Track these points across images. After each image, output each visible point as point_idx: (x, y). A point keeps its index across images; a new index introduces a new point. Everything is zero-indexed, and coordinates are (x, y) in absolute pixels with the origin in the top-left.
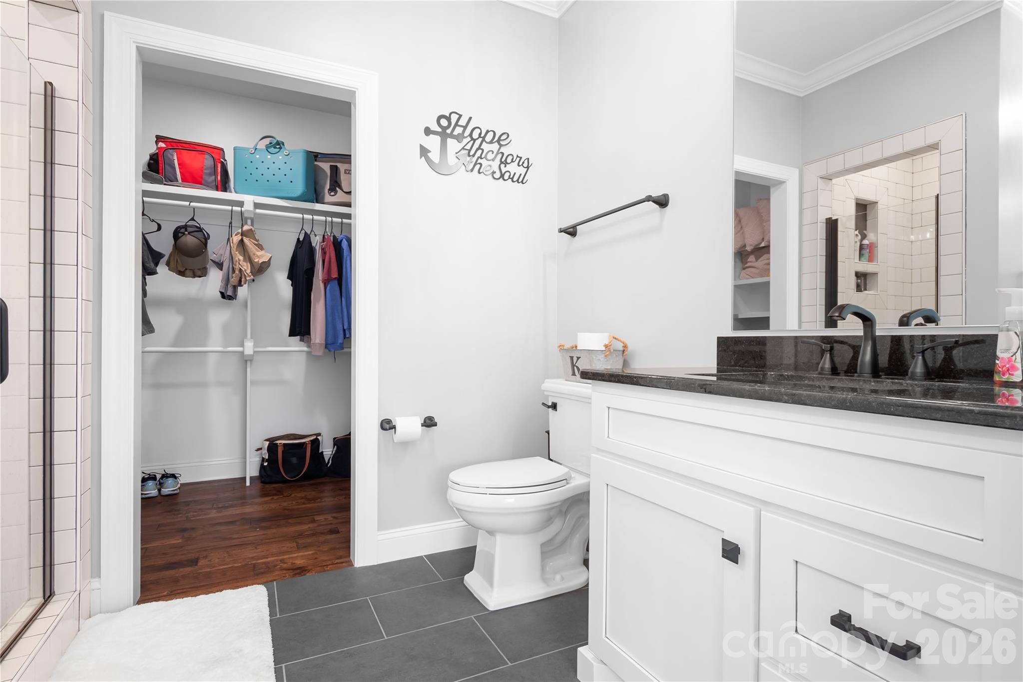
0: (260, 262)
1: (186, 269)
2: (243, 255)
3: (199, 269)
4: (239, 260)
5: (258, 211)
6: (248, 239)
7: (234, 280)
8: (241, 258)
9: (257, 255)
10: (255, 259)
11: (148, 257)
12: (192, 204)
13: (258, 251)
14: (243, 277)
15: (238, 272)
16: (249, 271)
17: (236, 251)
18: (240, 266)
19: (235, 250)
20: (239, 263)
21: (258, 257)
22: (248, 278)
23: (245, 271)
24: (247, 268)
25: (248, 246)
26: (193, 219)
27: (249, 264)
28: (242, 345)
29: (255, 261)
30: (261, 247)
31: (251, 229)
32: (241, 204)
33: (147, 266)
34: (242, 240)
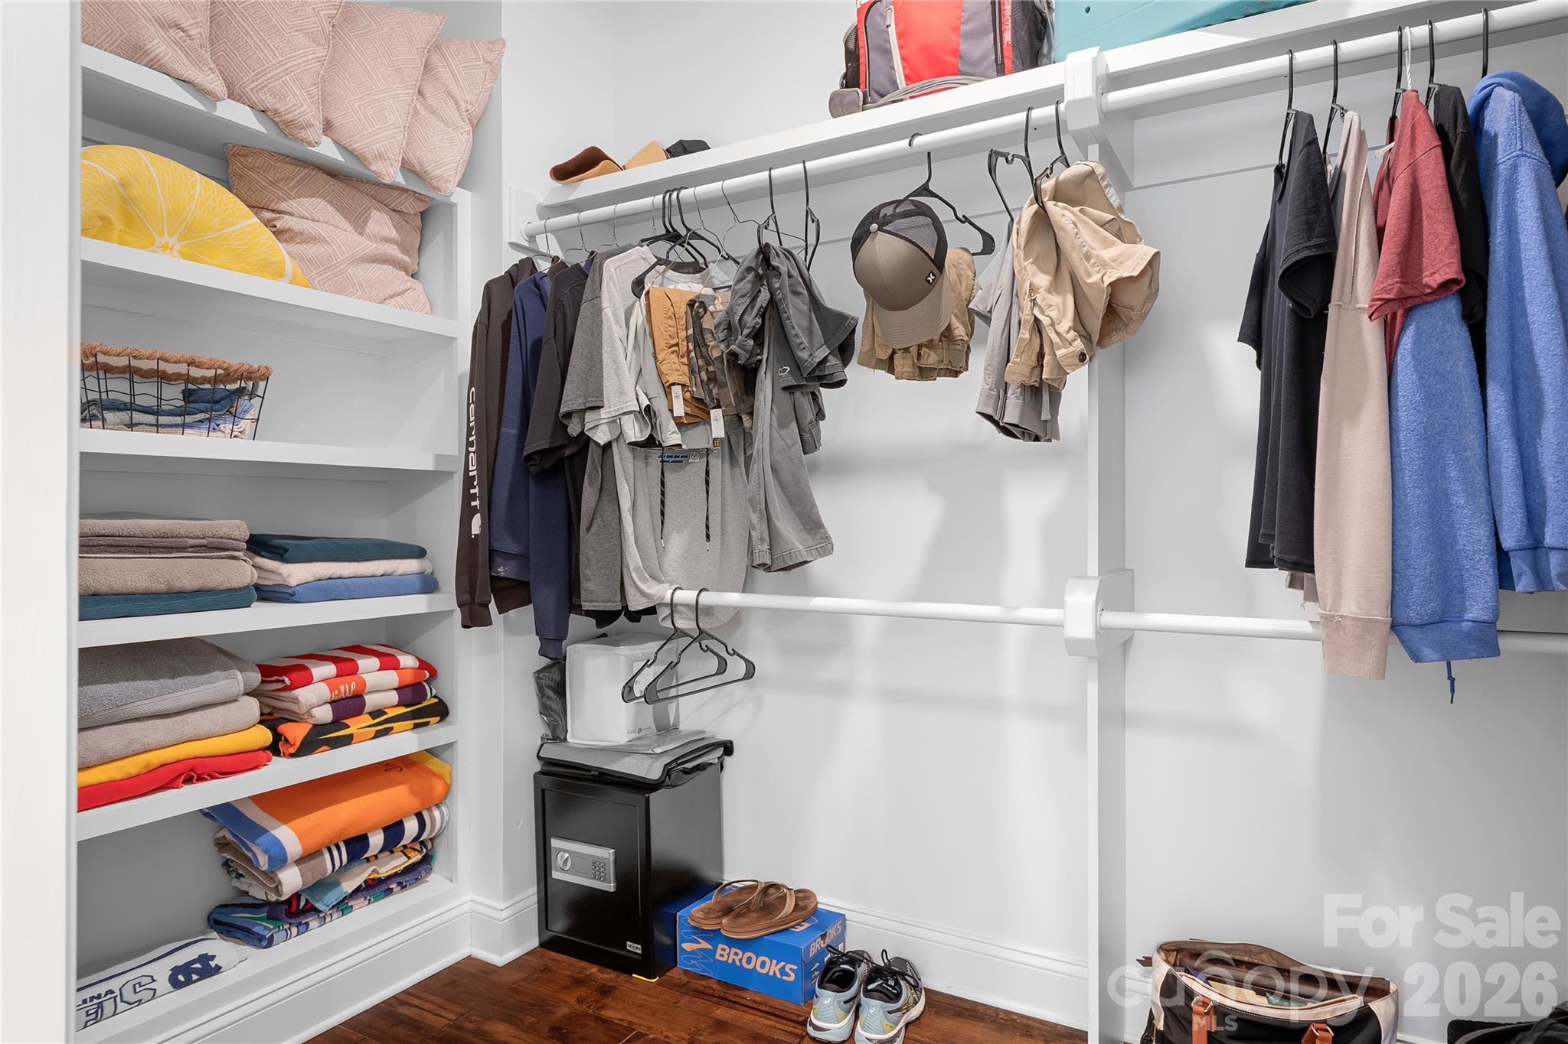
0: (1108, 280)
1: (894, 352)
2: (1053, 270)
3: (930, 345)
4: (1033, 289)
5: (1117, 97)
6: (1077, 209)
7: (1019, 371)
8: (1043, 280)
9: (1098, 257)
10: (1089, 275)
11: (810, 333)
12: (918, 140)
13: (1107, 244)
14: (1046, 350)
15: (1027, 336)
16: (1066, 323)
17: (1026, 258)
18: (1036, 312)
19: (1022, 254)
20: (1034, 301)
21: (1104, 265)
22: (1059, 353)
23: (1053, 324)
24: (1058, 311)
25: (1064, 230)
26: (925, 190)
27: (1070, 299)
28: (1060, 604)
29: (1089, 281)
30: (1121, 230)
31: (1093, 172)
32: (1055, 95)
33: (798, 356)
34: (1042, 219)
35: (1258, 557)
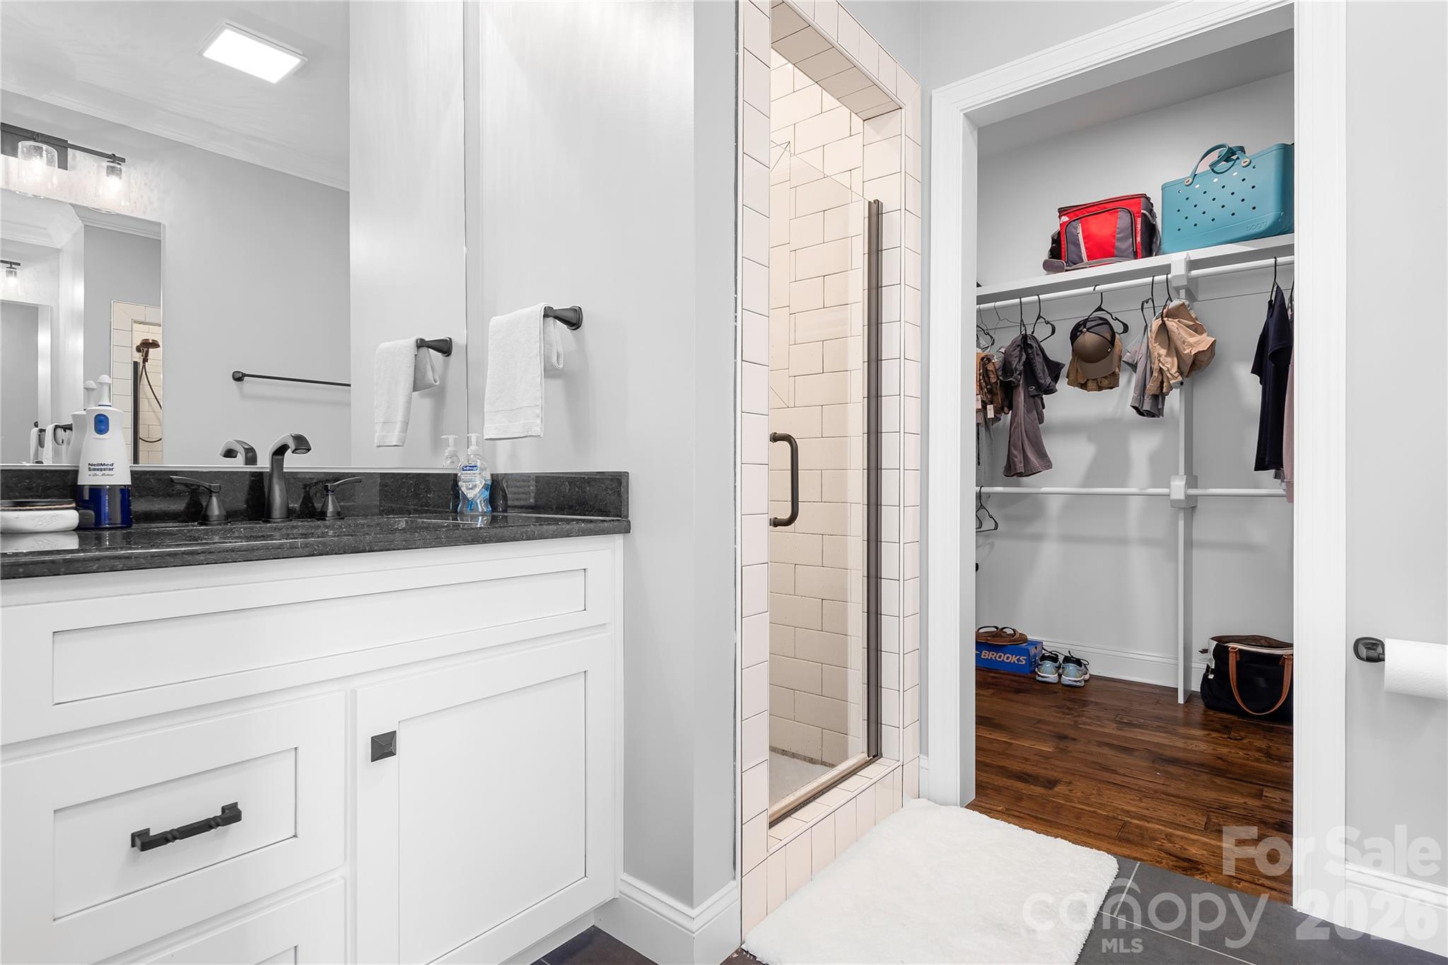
0: (1193, 353)
1: (1088, 380)
2: (1167, 347)
3: (1105, 377)
4: (1160, 355)
5: (1194, 273)
6: (1176, 320)
7: (1152, 387)
8: (1163, 352)
9: (1188, 342)
10: (1185, 350)
11: (1044, 371)
12: (1098, 288)
13: (1192, 336)
14: (1165, 380)
15: (1157, 375)
16: (1174, 370)
17: (1155, 343)
18: (1160, 365)
19: (1153, 341)
20: (1159, 360)
21: (1191, 345)
22: (1172, 382)
23: (1168, 370)
24: (1171, 365)
25: (1174, 332)
26: (1100, 309)
27: (1175, 359)
28: (1168, 486)
29: (1185, 352)
30: (1198, 329)
31: (1184, 304)
32: (1166, 269)
33: (1041, 383)
34: (1163, 326)
35: (1260, 465)
